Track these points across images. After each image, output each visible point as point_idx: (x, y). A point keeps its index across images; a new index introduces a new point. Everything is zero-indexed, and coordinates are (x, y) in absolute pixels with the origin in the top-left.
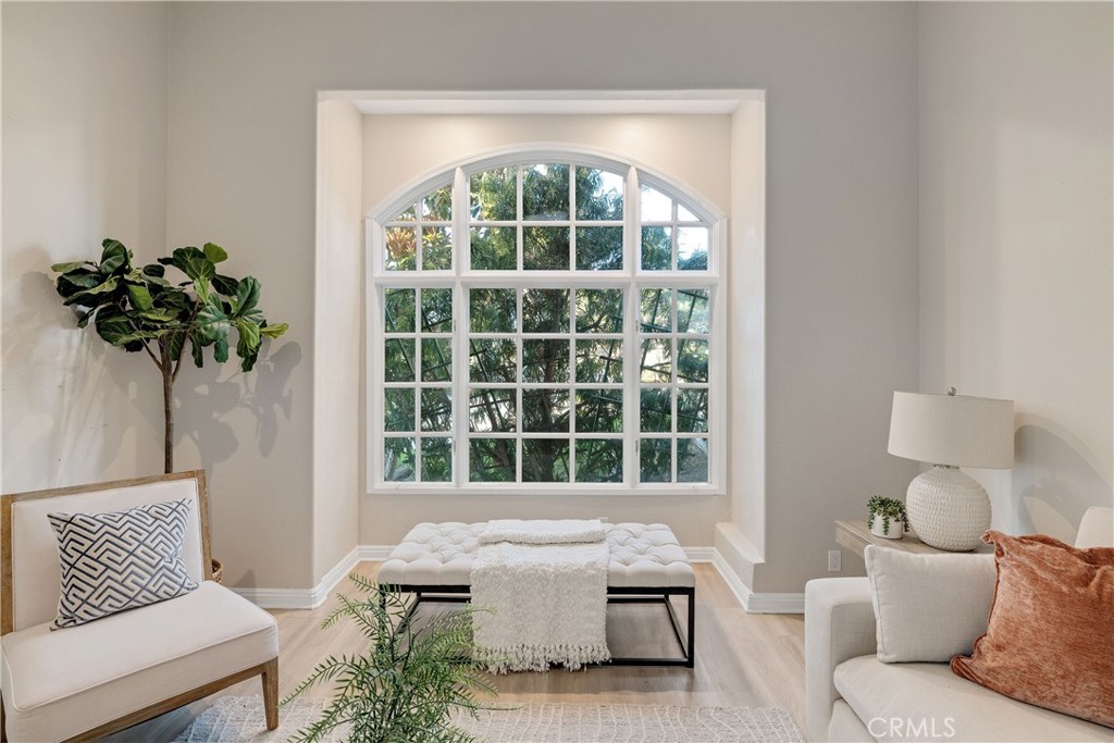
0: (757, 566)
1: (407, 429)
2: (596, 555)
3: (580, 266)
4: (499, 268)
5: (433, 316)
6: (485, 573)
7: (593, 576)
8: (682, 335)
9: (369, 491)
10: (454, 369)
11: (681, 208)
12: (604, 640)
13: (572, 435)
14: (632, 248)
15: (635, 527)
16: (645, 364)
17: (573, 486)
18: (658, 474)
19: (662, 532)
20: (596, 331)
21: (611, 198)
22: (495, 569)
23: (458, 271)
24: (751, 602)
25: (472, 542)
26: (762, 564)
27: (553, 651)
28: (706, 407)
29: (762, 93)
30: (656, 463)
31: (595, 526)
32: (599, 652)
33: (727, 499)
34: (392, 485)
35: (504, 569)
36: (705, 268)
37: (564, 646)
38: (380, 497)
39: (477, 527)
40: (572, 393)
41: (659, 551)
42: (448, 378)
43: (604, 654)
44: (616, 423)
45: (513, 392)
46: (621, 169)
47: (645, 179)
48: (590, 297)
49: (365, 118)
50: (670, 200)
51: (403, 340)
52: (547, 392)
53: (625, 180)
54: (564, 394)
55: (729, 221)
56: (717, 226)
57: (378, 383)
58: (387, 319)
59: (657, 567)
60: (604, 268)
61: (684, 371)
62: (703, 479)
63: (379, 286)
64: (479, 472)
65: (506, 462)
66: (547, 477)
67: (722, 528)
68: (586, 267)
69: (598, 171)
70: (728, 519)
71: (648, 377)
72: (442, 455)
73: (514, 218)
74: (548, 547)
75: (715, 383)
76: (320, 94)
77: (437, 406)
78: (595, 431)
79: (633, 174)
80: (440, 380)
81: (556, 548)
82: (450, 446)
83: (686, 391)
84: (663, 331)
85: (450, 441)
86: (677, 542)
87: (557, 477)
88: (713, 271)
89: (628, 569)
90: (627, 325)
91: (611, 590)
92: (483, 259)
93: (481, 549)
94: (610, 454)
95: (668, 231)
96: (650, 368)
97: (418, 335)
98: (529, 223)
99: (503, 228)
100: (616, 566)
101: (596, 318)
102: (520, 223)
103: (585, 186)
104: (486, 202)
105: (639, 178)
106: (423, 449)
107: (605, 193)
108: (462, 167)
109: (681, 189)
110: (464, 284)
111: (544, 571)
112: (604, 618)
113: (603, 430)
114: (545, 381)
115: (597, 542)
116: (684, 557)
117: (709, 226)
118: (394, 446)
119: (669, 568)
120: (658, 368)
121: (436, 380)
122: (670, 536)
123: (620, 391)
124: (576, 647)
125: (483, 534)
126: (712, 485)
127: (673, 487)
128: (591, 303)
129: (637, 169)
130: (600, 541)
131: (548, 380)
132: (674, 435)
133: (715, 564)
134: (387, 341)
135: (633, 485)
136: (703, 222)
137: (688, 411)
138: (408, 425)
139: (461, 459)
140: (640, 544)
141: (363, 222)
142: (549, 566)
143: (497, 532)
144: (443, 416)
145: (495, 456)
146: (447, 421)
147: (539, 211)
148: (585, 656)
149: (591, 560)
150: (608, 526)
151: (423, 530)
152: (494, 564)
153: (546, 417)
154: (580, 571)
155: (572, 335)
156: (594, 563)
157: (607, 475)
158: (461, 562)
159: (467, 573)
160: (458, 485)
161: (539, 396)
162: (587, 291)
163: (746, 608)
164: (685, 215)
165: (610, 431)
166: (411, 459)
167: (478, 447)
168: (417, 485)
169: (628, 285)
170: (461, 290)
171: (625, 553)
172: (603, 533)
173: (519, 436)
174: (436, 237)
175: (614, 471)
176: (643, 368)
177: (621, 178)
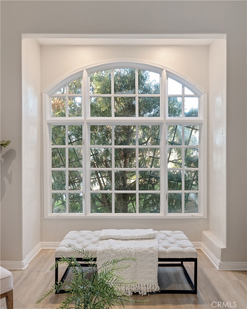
0: (223, 250)
1: (61, 189)
2: (153, 244)
3: (140, 115)
4: (103, 116)
5: (74, 138)
6: (103, 252)
7: (152, 253)
8: (187, 146)
9: (45, 217)
10: (83, 162)
11: (186, 88)
12: (157, 282)
13: (137, 192)
14: (164, 107)
15: (168, 232)
16: (169, 160)
17: (138, 215)
18: (175, 209)
19: (180, 234)
20: (146, 145)
21: (153, 84)
22: (107, 250)
23: (85, 117)
24: (220, 266)
25: (96, 239)
26: (225, 248)
27: (134, 287)
28: (197, 179)
29: (225, 36)
30: (174, 204)
31: (150, 231)
32: (155, 287)
33: (207, 220)
34: (55, 214)
35: (112, 251)
36: (197, 116)
37: (139, 285)
38: (50, 220)
39: (97, 232)
40: (137, 173)
41: (180, 242)
42: (80, 166)
43: (157, 288)
44: (156, 187)
45: (110, 172)
46: (158, 70)
47: (170, 75)
48: (143, 130)
49: (42, 47)
50: (181, 85)
51: (59, 148)
52: (125, 172)
53: (161, 76)
54: (133, 173)
55: (208, 95)
56: (202, 97)
57: (49, 168)
58: (53, 139)
59: (180, 249)
60: (150, 116)
61: (187, 163)
62: (196, 211)
63: (49, 124)
64: (95, 209)
65: (107, 204)
66: (125, 211)
67: (205, 233)
68: (142, 116)
69: (148, 72)
70: (208, 229)
71: (171, 165)
72: (77, 201)
73: (110, 93)
74: (130, 241)
75: (202, 168)
76: (23, 35)
77: (75, 179)
78: (147, 190)
79: (164, 73)
80: (76, 167)
81: (134, 241)
82: (81, 197)
83: (187, 172)
84: (177, 145)
85: (81, 195)
86: (187, 238)
87: (130, 211)
88: (201, 117)
89: (167, 250)
90: (162, 142)
91: (160, 260)
92: (96, 112)
93: (100, 242)
94: (153, 200)
95: (179, 100)
96: (172, 162)
97: (67, 147)
98: (117, 95)
99: (104, 98)
100: (162, 249)
101: (146, 139)
102: (113, 95)
103: (142, 79)
104: (97, 86)
105: (167, 75)
106: (69, 199)
107: (150, 82)
108: (86, 70)
109: (187, 80)
110: (88, 123)
111: (130, 251)
112: (157, 272)
113: (150, 189)
114: (124, 167)
115: (152, 239)
116: (192, 245)
117: (199, 97)
118: (56, 197)
119: (185, 250)
120: (175, 161)
121: (74, 167)
122: (184, 236)
123: (158, 172)
124: (144, 285)
125: (100, 235)
126: (201, 214)
127: (183, 215)
128: (144, 132)
129: (166, 71)
130: (154, 238)
131: (125, 166)
132: (183, 192)
133: (202, 249)
134: (53, 149)
135: (165, 214)
136: (196, 95)
137: (189, 181)
138: (62, 187)
139: (87, 203)
140: (171, 239)
141: (41, 95)
142: (132, 249)
143: (106, 234)
144: (78, 183)
145: (102, 202)
146: (79, 186)
147: (120, 90)
148: (148, 289)
149: (151, 246)
150: (156, 232)
151: (72, 234)
152: (107, 248)
153: (125, 184)
154: (146, 251)
155: (137, 147)
156: (152, 248)
157: (152, 210)
158: (91, 247)
159: (95, 252)
160: (86, 214)
161: (121, 174)
162: (142, 126)
163: (218, 268)
164: (188, 92)
165: (153, 190)
166: (64, 203)
167: (94, 197)
168: (67, 214)
169: (162, 123)
170: (87, 126)
171: (165, 243)
172: (155, 235)
173: (113, 192)
174: (72, 102)
175: (155, 208)
176: (169, 161)
177: (159, 75)
